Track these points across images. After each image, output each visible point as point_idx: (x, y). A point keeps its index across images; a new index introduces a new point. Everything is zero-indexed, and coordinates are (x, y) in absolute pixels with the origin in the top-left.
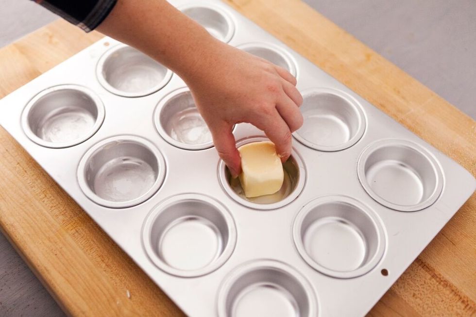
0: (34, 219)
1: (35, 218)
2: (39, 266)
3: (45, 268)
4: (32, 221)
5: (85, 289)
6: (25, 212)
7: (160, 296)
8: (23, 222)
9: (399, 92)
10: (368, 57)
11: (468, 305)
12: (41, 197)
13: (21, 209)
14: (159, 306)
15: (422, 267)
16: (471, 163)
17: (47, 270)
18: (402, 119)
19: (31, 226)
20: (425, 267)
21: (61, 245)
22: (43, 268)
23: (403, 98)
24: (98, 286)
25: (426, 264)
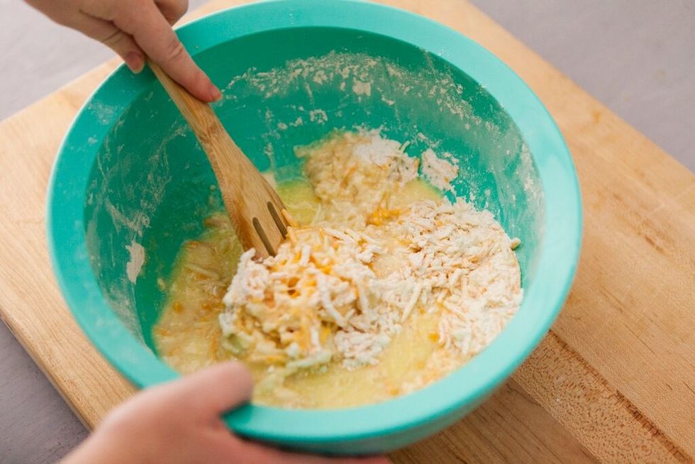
0: (103, 373)
1: (105, 372)
4: (101, 377)
8: (88, 378)
9: (643, 175)
10: (597, 116)
13: (84, 356)
15: (674, 455)
18: (648, 220)
19: (100, 385)
20: (678, 454)
23: (649, 184)
25: (679, 450)
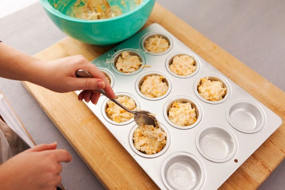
2: (71, 139)
3: (74, 140)
4: (68, 120)
5: (90, 149)
6: (65, 116)
7: (122, 152)
10: (214, 47)
11: (255, 157)
12: (72, 110)
13: (63, 115)
14: (122, 156)
16: (259, 95)
17: (75, 141)
19: (68, 122)
21: (80, 130)
22: (73, 140)
23: (229, 66)
24: (96, 148)
